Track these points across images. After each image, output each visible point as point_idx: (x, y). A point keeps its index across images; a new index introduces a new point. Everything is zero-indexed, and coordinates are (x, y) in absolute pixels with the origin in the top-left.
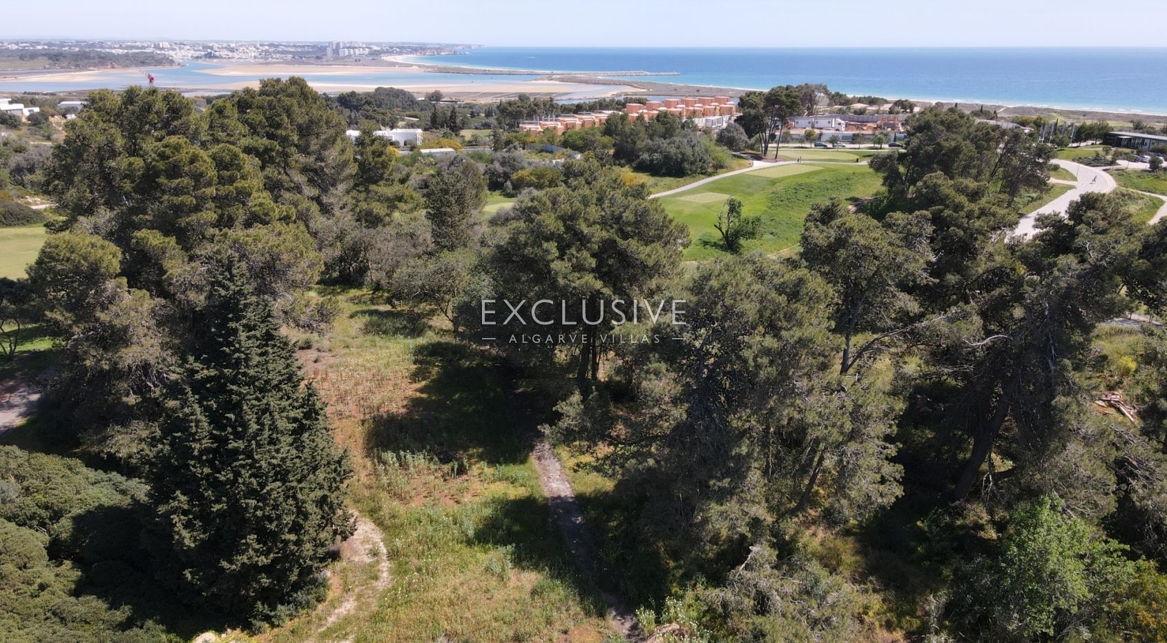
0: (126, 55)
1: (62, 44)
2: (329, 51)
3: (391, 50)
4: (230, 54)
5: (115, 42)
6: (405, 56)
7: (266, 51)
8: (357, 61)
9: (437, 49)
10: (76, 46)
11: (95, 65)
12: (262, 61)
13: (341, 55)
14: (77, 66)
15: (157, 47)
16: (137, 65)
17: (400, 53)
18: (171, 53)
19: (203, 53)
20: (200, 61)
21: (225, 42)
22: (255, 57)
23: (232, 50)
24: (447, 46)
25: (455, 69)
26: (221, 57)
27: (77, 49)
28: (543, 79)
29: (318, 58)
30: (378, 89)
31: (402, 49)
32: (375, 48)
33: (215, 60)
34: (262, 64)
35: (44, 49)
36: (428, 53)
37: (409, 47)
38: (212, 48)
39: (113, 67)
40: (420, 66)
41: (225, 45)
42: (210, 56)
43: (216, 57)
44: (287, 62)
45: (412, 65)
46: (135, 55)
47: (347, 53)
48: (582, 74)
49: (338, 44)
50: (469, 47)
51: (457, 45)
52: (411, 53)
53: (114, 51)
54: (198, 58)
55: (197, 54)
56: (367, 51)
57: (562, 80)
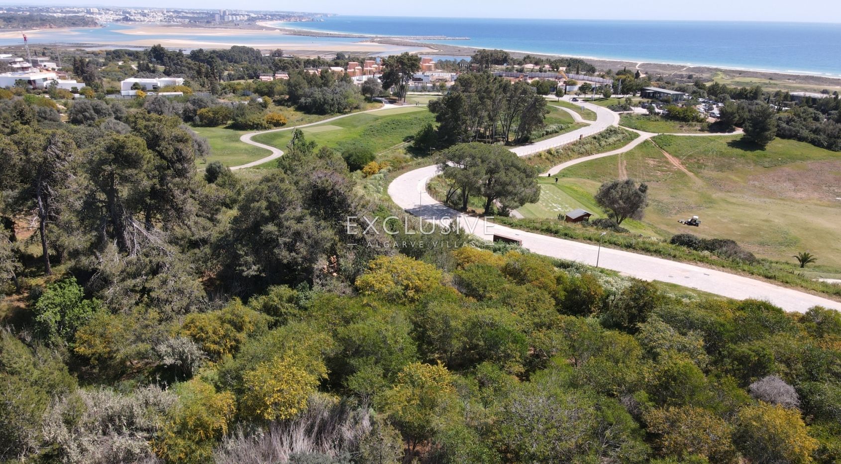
0: (64, 19)
1: (19, 9)
2: (217, 17)
3: (264, 17)
4: (142, 18)
5: (58, 8)
6: (275, 22)
7: (171, 16)
8: (236, 25)
9: (299, 17)
10: (28, 11)
11: (37, 26)
12: (166, 23)
13: (226, 20)
14: (25, 26)
15: (89, 12)
16: (69, 26)
17: (272, 19)
18: (98, 16)
19: (121, 17)
20: (119, 23)
21: (139, 8)
22: (161, 21)
23: (144, 15)
24: (309, 14)
25: (307, 32)
26: (135, 20)
27: (28, 13)
28: (367, 41)
29: (208, 22)
30: (234, 47)
31: (273, 16)
32: (253, 15)
33: (130, 23)
34: (165, 26)
35: (4, 13)
36: (293, 20)
37: (278, 15)
38: (129, 13)
39: (51, 27)
40: (281, 30)
41: (140, 11)
42: (126, 19)
43: (131, 20)
44: (184, 25)
45: (275, 29)
46: (71, 18)
47: (230, 19)
48: (396, 38)
49: (224, 12)
50: (326, 15)
51: (317, 14)
52: (280, 19)
53: (55, 15)
54: (117, 20)
55: (117, 17)
56: (246, 18)
57: (380, 42)
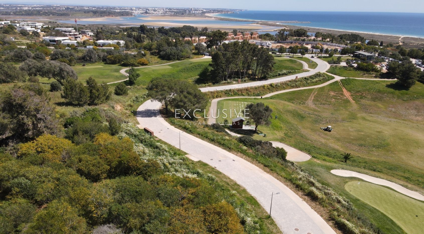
0: (120, 12)
2: (187, 11)
3: (210, 11)
4: (153, 12)
5: (119, 7)
6: (215, 14)
7: (167, 11)
8: (195, 15)
9: (227, 11)
10: (105, 9)
13: (191, 13)
15: (132, 10)
16: (120, 16)
17: (213, 13)
18: (134, 11)
19: (144, 12)
20: (143, 15)
21: (153, 7)
22: (161, 13)
23: (155, 11)
25: (227, 19)
26: (150, 13)
28: (254, 24)
29: (182, 14)
31: (214, 11)
32: (204, 10)
33: (148, 14)
34: (162, 16)
36: (223, 13)
37: (217, 10)
38: (149, 10)
39: (112, 16)
40: (215, 18)
41: (153, 9)
42: (146, 13)
43: (148, 13)
45: (212, 17)
46: (122, 12)
47: (193, 12)
48: (270, 22)
49: (191, 9)
51: (236, 10)
52: (217, 13)
53: (116, 11)
54: (142, 13)
55: (142, 12)
56: (201, 12)
57: (261, 24)
